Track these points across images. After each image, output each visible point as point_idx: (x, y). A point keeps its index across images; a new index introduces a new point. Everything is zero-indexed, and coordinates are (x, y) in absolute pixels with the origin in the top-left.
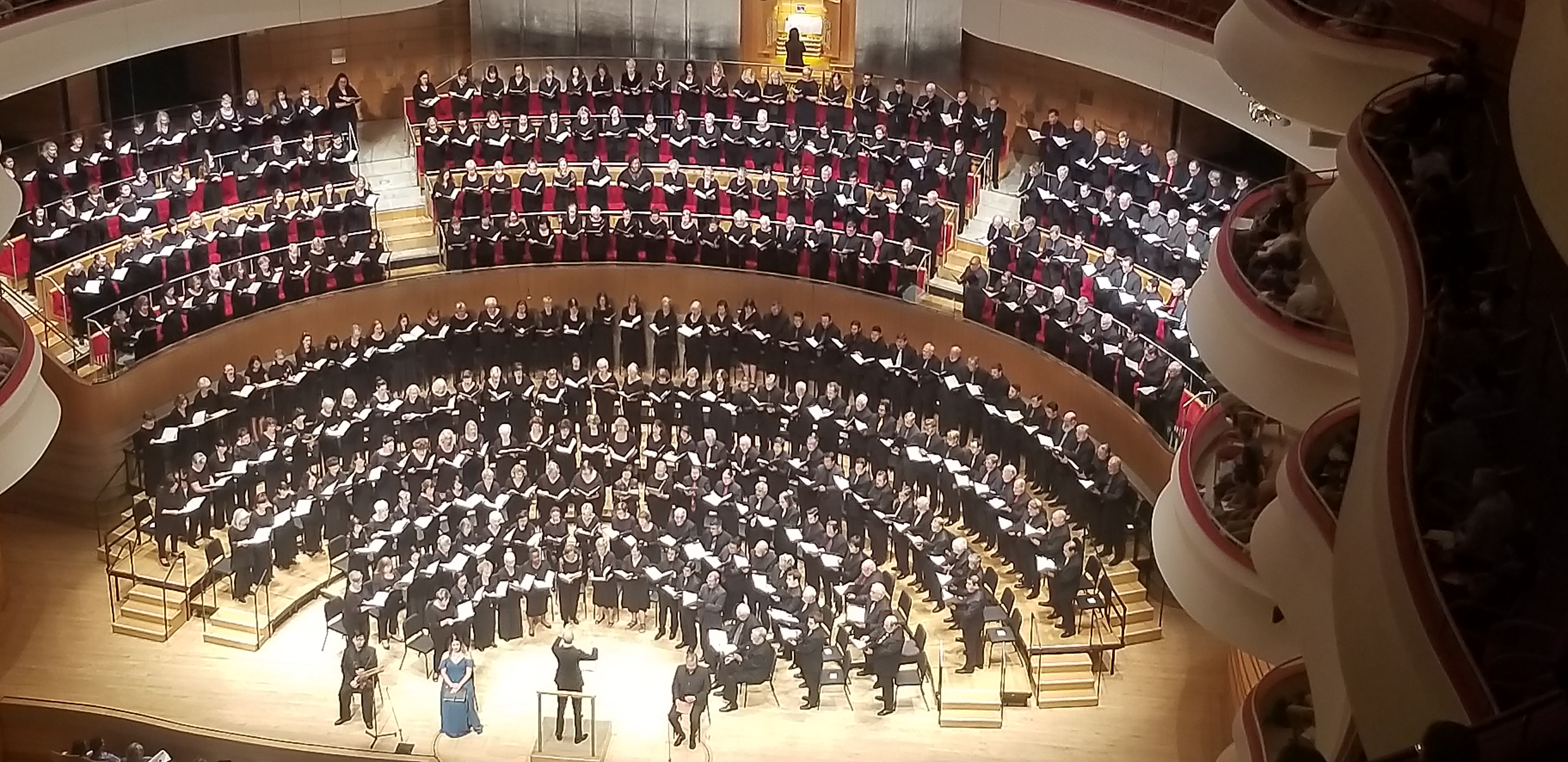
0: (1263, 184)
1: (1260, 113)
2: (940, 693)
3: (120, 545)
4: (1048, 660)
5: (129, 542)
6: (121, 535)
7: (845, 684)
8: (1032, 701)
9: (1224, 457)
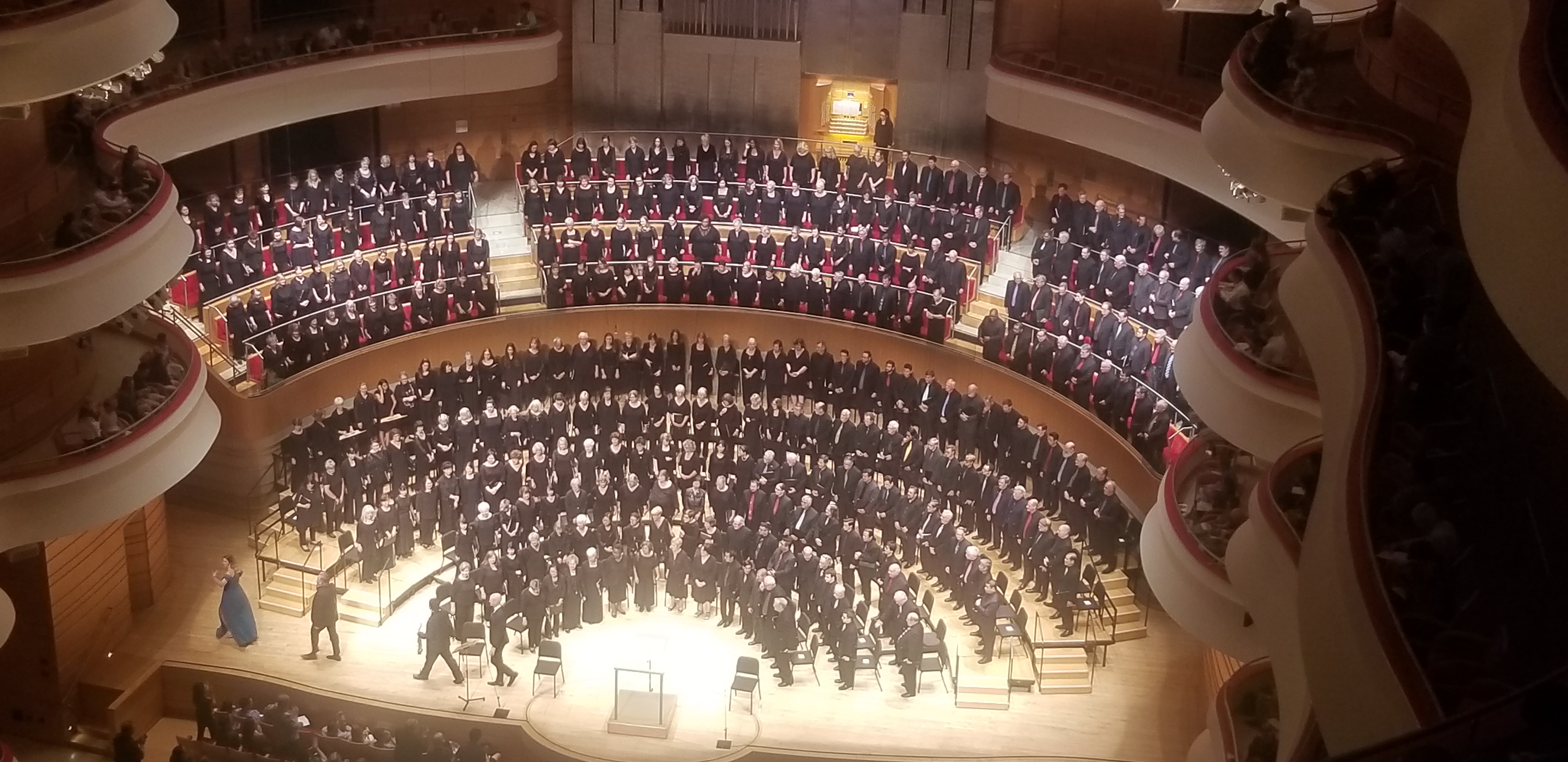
0: (1240, 252)
1: (1240, 192)
2: (956, 678)
3: (266, 534)
4: (1049, 653)
5: (275, 532)
6: (268, 525)
7: (876, 669)
8: (1035, 687)
9: (1202, 483)
